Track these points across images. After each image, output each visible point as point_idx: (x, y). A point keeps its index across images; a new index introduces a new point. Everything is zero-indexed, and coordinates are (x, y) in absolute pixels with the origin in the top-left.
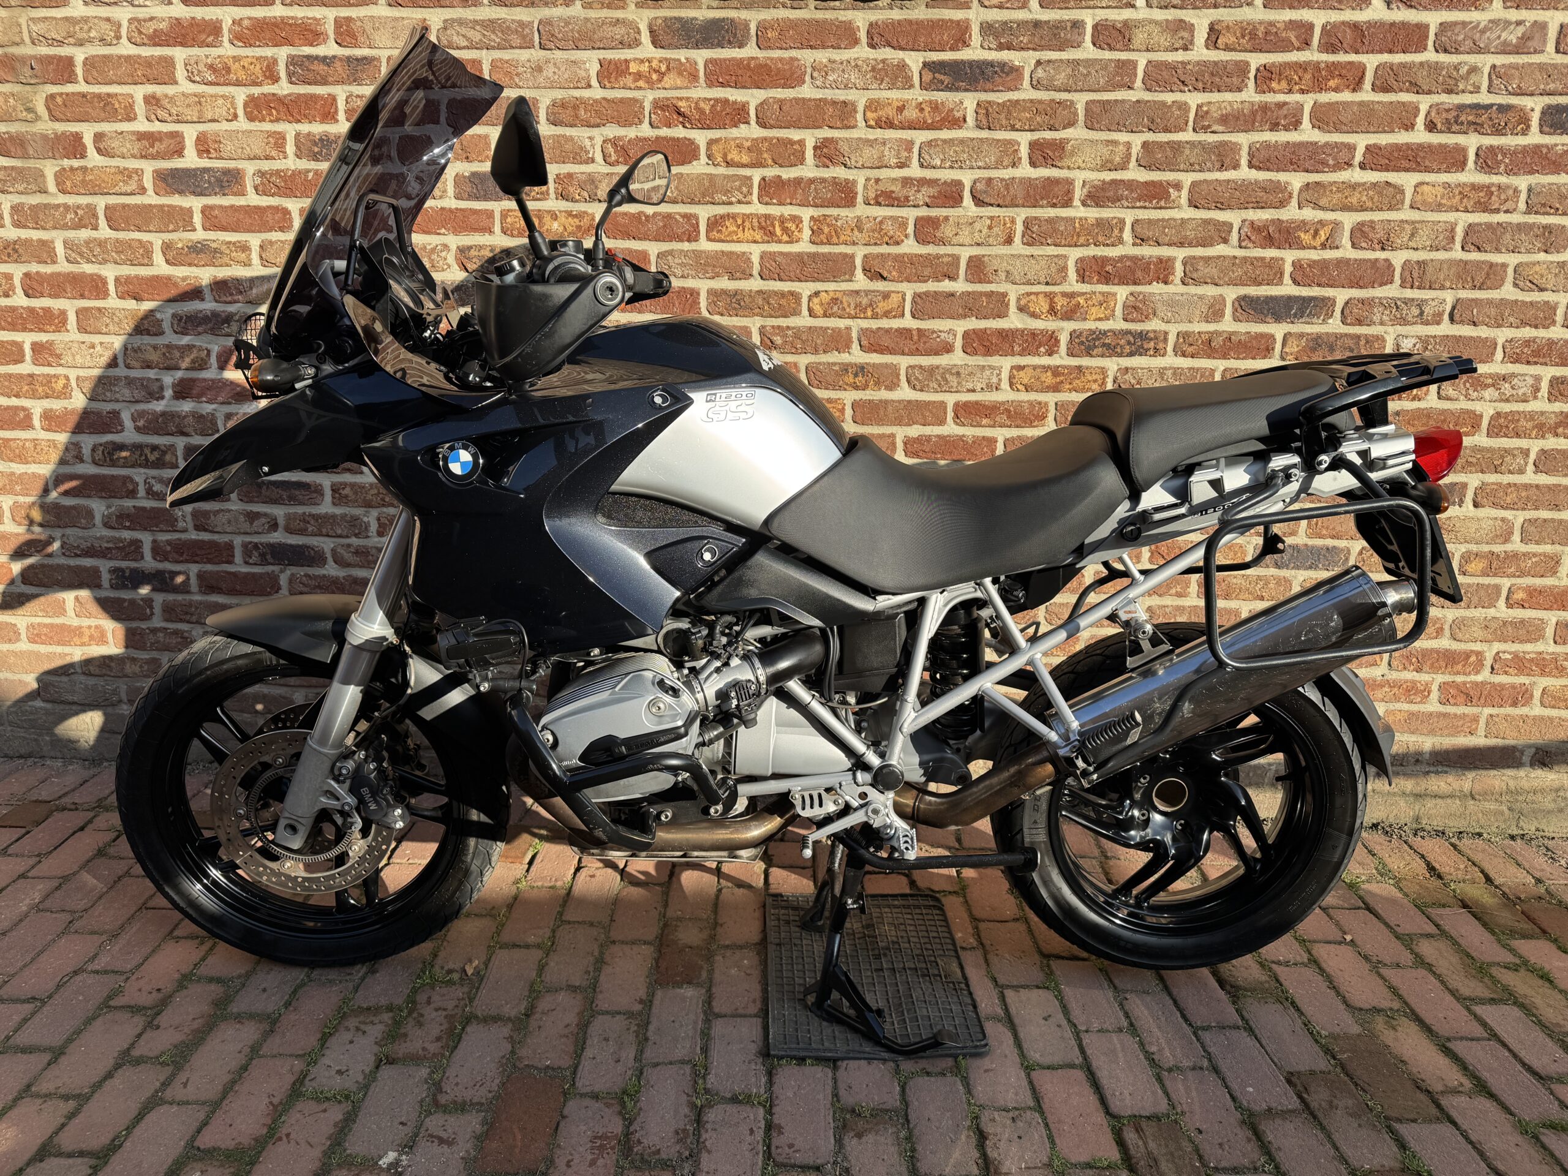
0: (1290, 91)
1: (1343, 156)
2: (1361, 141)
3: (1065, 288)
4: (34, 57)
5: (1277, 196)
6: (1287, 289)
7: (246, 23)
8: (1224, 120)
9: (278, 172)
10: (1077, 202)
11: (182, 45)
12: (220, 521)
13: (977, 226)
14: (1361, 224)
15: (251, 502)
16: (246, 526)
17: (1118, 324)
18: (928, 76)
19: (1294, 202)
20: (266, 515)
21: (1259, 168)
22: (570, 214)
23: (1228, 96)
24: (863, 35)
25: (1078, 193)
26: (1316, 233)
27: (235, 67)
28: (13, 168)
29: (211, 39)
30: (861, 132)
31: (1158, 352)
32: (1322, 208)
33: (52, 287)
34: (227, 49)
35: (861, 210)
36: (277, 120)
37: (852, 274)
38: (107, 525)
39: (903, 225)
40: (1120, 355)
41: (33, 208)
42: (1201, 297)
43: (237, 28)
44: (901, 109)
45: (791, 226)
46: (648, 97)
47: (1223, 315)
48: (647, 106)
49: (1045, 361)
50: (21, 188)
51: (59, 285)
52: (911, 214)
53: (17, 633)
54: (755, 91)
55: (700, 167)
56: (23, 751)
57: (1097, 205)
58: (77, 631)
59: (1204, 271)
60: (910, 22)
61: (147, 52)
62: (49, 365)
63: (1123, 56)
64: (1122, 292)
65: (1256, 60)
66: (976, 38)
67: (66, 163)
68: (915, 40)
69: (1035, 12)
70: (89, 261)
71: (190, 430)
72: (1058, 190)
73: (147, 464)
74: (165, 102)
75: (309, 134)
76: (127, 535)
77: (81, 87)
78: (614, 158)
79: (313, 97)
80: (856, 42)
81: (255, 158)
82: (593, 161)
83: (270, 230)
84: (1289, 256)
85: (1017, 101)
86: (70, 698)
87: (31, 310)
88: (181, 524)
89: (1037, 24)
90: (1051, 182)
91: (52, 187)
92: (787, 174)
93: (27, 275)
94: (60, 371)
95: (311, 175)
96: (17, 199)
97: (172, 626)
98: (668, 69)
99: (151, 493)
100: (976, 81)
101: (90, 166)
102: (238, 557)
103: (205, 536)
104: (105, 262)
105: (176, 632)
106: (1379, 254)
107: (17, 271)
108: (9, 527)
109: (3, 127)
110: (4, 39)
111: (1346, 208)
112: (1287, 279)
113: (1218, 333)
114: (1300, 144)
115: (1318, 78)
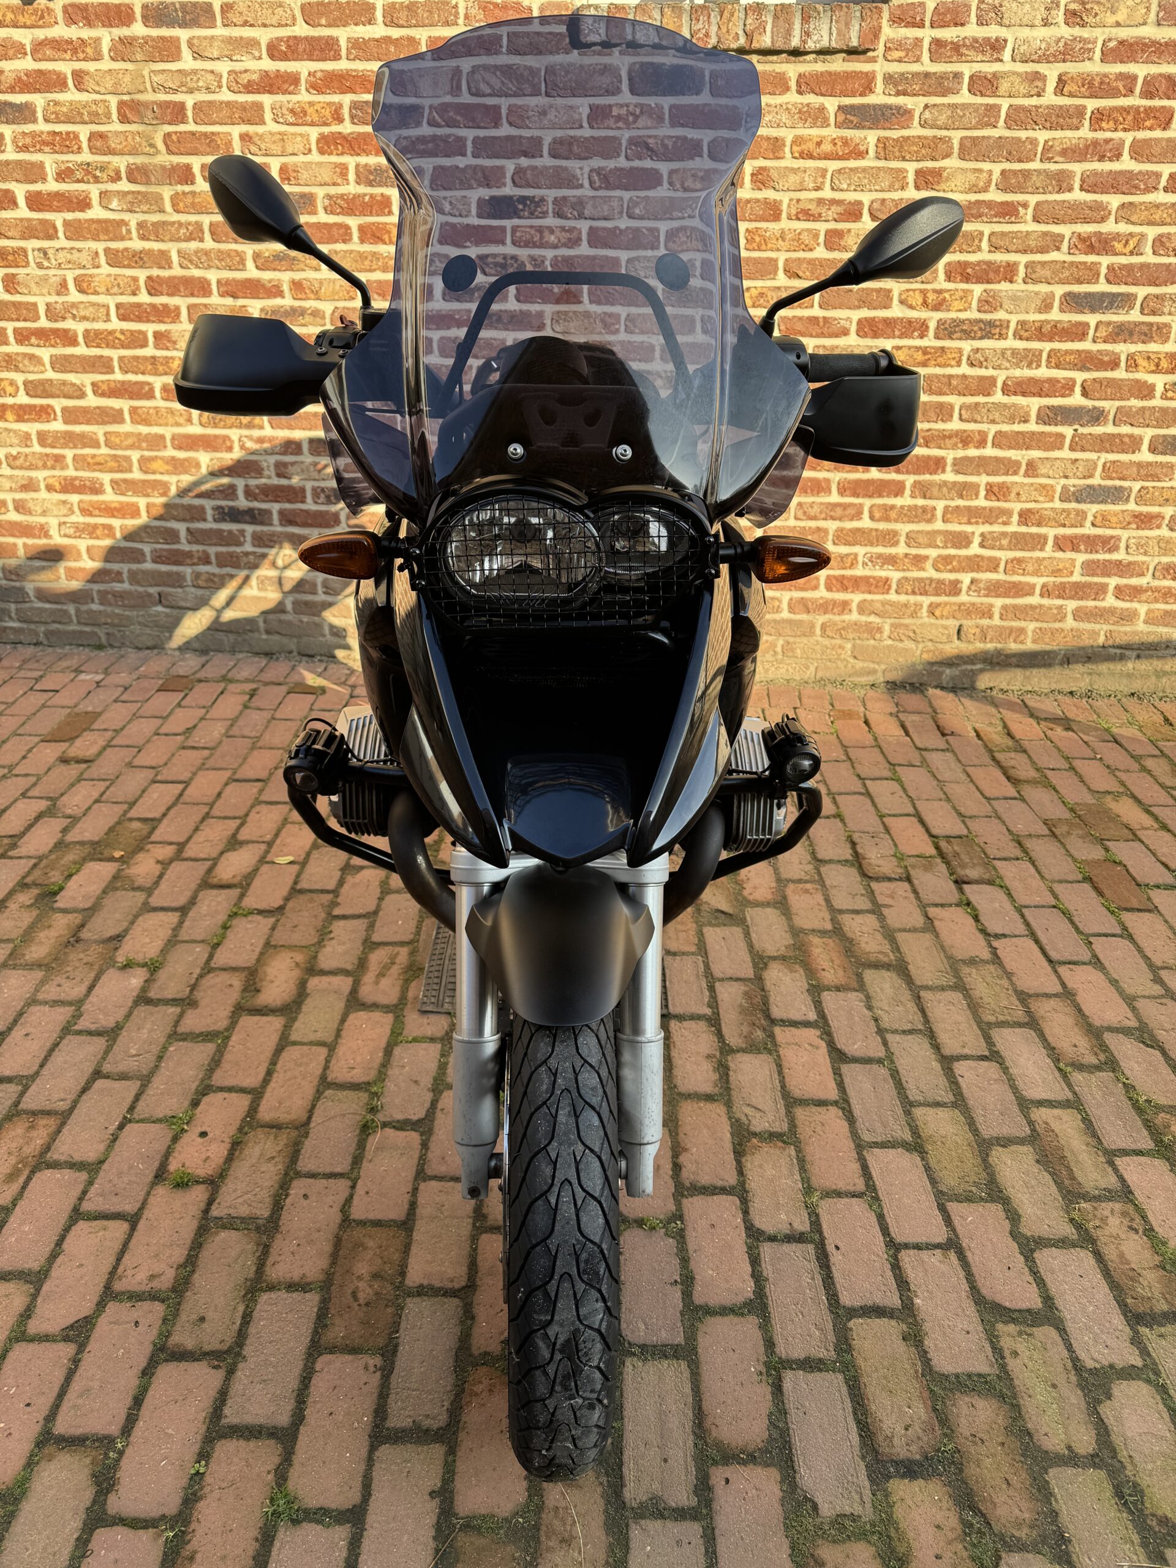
0: (1116, 130)
1: (1151, 182)
2: (1166, 170)
3: (936, 286)
4: (155, 103)
5: (1098, 213)
6: (1102, 287)
7: (319, 75)
8: (1064, 153)
9: (342, 195)
11: (270, 92)
12: (294, 470)
14: (1161, 236)
17: (973, 314)
18: (841, 117)
19: (1112, 218)
21: (1088, 191)
22: (563, 229)
23: (1069, 134)
24: (793, 84)
26: (1127, 242)
27: (310, 110)
28: (139, 192)
29: (291, 87)
30: (788, 162)
31: (1002, 337)
32: (1133, 223)
33: (169, 287)
34: (303, 96)
35: (784, 224)
36: (342, 154)
37: (776, 273)
38: (211, 473)
39: (816, 236)
40: (974, 339)
41: (154, 224)
42: (1037, 294)
43: (312, 79)
44: (819, 144)
46: (626, 135)
47: (1051, 308)
48: (624, 143)
49: (918, 342)
50: (145, 208)
51: (175, 286)
52: (822, 227)
53: (143, 554)
54: (708, 131)
55: (662, 192)
56: (149, 644)
58: (189, 555)
59: (1040, 272)
60: (830, 73)
61: (242, 98)
62: (167, 349)
63: (990, 101)
64: (978, 289)
65: (1091, 105)
66: (880, 86)
67: (180, 188)
68: (832, 88)
69: (927, 65)
70: (197, 267)
74: (256, 139)
77: (191, 127)
78: (597, 184)
80: (788, 89)
81: (325, 184)
82: (581, 186)
83: (336, 242)
84: (1105, 261)
85: (907, 139)
87: (153, 306)
88: (266, 473)
89: (927, 75)
91: (168, 207)
93: (149, 278)
94: (175, 353)
96: (141, 217)
98: (642, 112)
100: (878, 121)
101: (198, 190)
102: (309, 499)
103: (284, 482)
104: (209, 267)
106: (1173, 260)
107: (142, 275)
108: (136, 475)
109: (131, 159)
110: (132, 88)
111: (1151, 223)
112: (1102, 279)
113: (1047, 322)
114: (1121, 173)
115: (1138, 119)
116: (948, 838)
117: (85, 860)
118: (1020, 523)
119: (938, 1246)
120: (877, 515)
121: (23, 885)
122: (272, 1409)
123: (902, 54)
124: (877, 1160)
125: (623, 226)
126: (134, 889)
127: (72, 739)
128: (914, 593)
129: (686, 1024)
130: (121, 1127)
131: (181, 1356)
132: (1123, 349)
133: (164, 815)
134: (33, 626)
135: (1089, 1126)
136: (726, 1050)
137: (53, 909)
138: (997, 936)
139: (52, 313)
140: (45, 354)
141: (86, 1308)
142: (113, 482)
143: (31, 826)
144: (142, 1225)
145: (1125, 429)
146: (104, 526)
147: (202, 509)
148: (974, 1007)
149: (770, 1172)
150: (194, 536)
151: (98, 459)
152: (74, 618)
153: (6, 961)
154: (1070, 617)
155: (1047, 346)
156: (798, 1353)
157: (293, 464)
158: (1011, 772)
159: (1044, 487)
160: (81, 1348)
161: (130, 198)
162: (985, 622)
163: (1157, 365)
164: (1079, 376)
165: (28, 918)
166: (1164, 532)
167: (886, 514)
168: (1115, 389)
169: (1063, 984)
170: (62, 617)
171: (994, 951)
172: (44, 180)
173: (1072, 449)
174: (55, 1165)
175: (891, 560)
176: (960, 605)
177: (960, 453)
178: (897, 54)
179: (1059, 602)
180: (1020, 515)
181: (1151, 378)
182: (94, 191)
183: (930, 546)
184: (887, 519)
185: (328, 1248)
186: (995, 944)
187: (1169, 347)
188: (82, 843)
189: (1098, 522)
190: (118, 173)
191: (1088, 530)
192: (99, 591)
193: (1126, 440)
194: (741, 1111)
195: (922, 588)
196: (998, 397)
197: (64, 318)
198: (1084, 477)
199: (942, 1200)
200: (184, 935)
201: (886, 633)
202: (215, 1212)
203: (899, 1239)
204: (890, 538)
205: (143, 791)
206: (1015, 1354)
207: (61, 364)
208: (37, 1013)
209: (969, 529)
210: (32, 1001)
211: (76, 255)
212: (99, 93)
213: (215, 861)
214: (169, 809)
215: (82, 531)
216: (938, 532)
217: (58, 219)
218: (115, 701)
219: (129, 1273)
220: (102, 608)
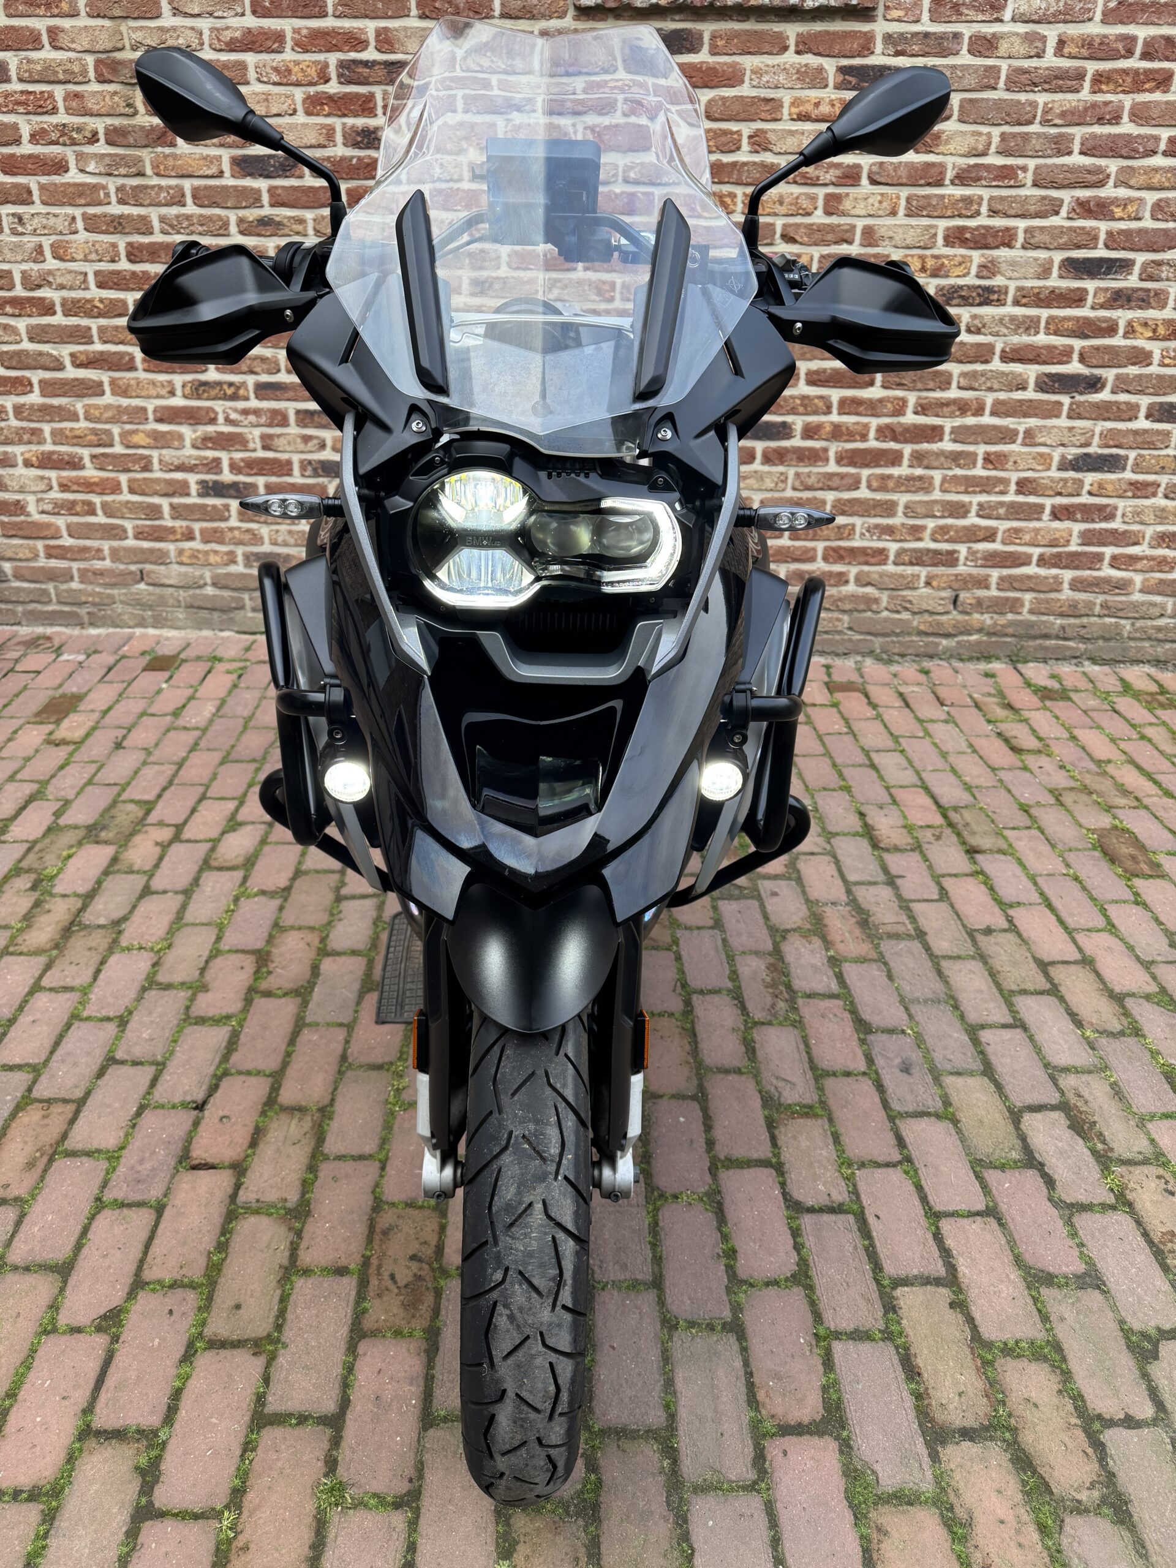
0: (1115, 92)
1: (1150, 145)
2: (1165, 134)
3: (935, 252)
5: (1097, 177)
6: (1101, 253)
7: (304, 32)
8: (1063, 115)
9: (329, 158)
10: (947, 182)
11: (253, 51)
12: (280, 443)
13: (870, 201)
14: (1160, 200)
15: (305, 426)
16: (301, 447)
17: (971, 280)
18: (841, 78)
19: (1111, 183)
20: (317, 437)
21: (1087, 155)
23: (1068, 96)
24: (792, 43)
25: (949, 175)
26: (1125, 208)
27: (296, 69)
28: (117, 155)
29: (276, 46)
30: (785, 126)
31: (1001, 303)
32: (1131, 187)
33: (150, 253)
34: (289, 55)
36: (328, 115)
38: (194, 447)
39: (813, 198)
40: (972, 305)
41: (133, 188)
42: (1036, 259)
43: (297, 36)
44: (817, 105)
45: (728, 200)
47: (1050, 274)
50: (122, 171)
52: (821, 192)
53: (125, 531)
54: (706, 90)
56: (131, 623)
57: (963, 185)
58: (172, 530)
59: (1039, 238)
60: (827, 32)
61: (225, 57)
63: (990, 62)
64: (976, 255)
65: (1092, 67)
66: (879, 47)
67: (159, 149)
68: (831, 47)
69: (926, 25)
70: (179, 233)
71: (258, 369)
72: (933, 171)
73: (226, 398)
75: (353, 126)
76: (210, 454)
79: (357, 96)
80: (785, 48)
84: (1104, 226)
86: (168, 582)
87: (134, 273)
88: (251, 445)
89: (927, 35)
90: (929, 165)
92: (727, 159)
93: (129, 244)
95: (354, 161)
96: (120, 181)
97: (246, 525)
99: (228, 421)
101: (178, 151)
103: (270, 455)
105: (248, 531)
106: (1171, 225)
107: (122, 242)
108: (118, 449)
109: (109, 121)
110: (109, 46)
111: (1150, 188)
112: (1101, 244)
113: (1046, 288)
114: (1120, 136)
115: (1138, 81)
116: (956, 809)
117: (80, 844)
118: (1019, 492)
119: (978, 1214)
120: (875, 484)
121: (17, 871)
122: (318, 1394)
123: (901, 13)
124: (912, 1130)
125: (618, 190)
126: (132, 872)
127: (58, 722)
128: (911, 564)
129: (708, 998)
130: (139, 1114)
131: (219, 1344)
132: (1123, 316)
133: (159, 796)
134: (10, 606)
135: (1117, 1092)
136: (750, 1025)
137: (52, 895)
138: (1011, 906)
139: (28, 282)
140: (21, 324)
141: (116, 1296)
142: (93, 457)
143: (23, 809)
144: (168, 1213)
145: (1123, 397)
146: (84, 502)
147: (185, 484)
148: (993, 974)
149: (804, 1143)
150: (178, 512)
151: (77, 433)
152: (53, 596)
153: (7, 947)
154: (1066, 586)
155: (1044, 313)
156: (846, 1325)
157: (279, 436)
158: (1013, 741)
159: (1041, 455)
160: (115, 1339)
161: (107, 160)
162: (981, 593)
163: (1155, 331)
164: (1078, 344)
165: (25, 904)
166: (1160, 501)
167: (882, 485)
168: (1114, 357)
169: (1080, 950)
170: (42, 597)
171: (1010, 920)
172: (17, 141)
173: (1069, 417)
174: (72, 1154)
175: (889, 530)
176: (956, 575)
177: (958, 422)
178: (895, 14)
179: (1054, 571)
180: (1018, 484)
181: (1148, 345)
182: (69, 153)
183: (927, 516)
184: (883, 488)
185: (361, 1229)
186: (1011, 912)
187: (1168, 313)
188: (76, 827)
189: (1095, 489)
190: (95, 134)
191: (1085, 499)
192: (79, 570)
193: (1123, 407)
194: (770, 1083)
195: (918, 558)
196: (996, 364)
197: (39, 287)
198: (1081, 446)
199: (979, 1166)
200: (189, 917)
201: (884, 604)
202: (243, 1197)
203: (938, 1207)
204: (889, 509)
205: (136, 773)
206: (1062, 1319)
207: (36, 334)
208: (42, 1000)
209: (965, 498)
210: (36, 988)
211: (52, 221)
212: (74, 50)
213: (215, 842)
214: (164, 789)
215: (60, 508)
216: (935, 502)
217: (33, 182)
218: (100, 681)
219: (158, 1261)
220: (82, 586)
